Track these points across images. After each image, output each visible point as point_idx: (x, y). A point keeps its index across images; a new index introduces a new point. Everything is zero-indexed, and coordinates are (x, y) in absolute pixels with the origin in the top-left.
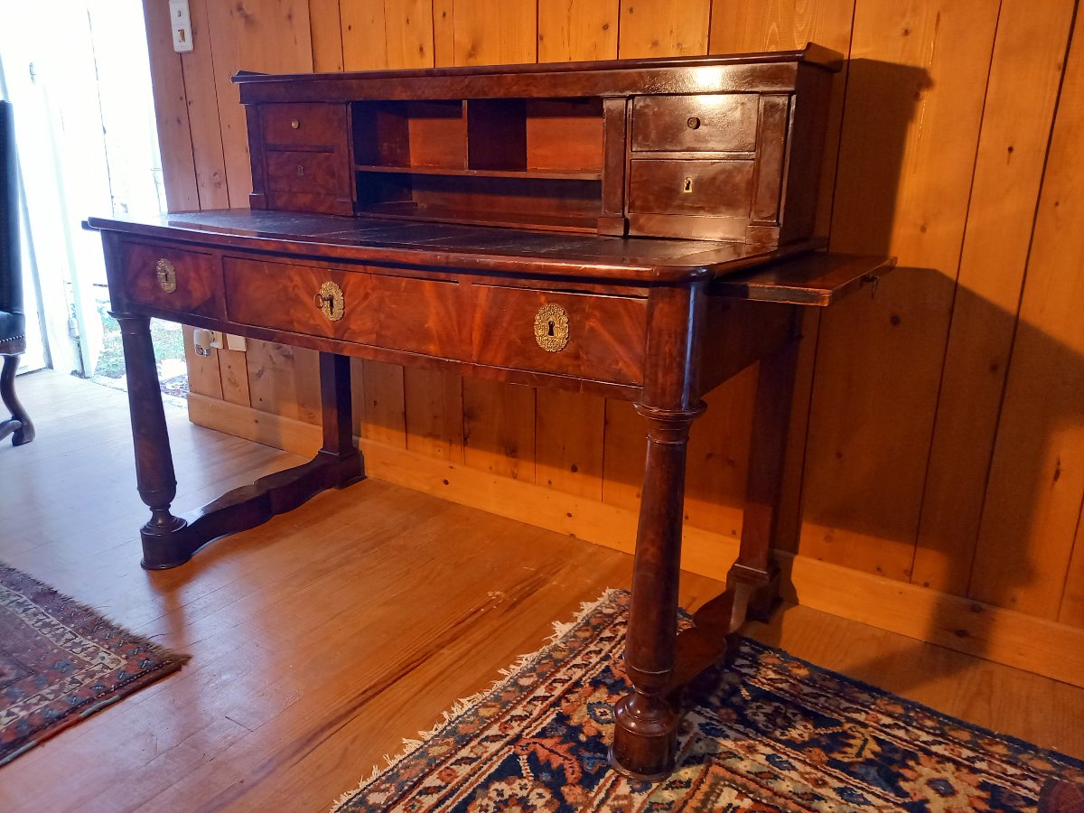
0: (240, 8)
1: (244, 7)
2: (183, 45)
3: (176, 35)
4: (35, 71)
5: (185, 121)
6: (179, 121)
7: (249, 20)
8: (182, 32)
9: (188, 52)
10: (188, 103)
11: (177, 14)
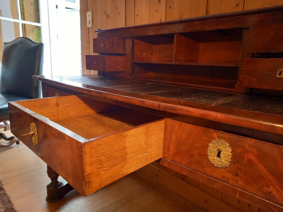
0: (105, 13)
1: (107, 12)
2: (89, 25)
3: (88, 22)
4: (58, 36)
5: (88, 48)
6: (87, 48)
7: (108, 16)
8: (89, 21)
9: (91, 27)
10: (89, 43)
11: (88, 16)
